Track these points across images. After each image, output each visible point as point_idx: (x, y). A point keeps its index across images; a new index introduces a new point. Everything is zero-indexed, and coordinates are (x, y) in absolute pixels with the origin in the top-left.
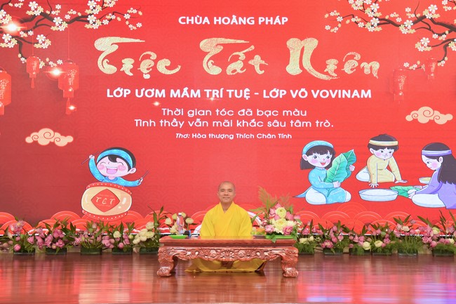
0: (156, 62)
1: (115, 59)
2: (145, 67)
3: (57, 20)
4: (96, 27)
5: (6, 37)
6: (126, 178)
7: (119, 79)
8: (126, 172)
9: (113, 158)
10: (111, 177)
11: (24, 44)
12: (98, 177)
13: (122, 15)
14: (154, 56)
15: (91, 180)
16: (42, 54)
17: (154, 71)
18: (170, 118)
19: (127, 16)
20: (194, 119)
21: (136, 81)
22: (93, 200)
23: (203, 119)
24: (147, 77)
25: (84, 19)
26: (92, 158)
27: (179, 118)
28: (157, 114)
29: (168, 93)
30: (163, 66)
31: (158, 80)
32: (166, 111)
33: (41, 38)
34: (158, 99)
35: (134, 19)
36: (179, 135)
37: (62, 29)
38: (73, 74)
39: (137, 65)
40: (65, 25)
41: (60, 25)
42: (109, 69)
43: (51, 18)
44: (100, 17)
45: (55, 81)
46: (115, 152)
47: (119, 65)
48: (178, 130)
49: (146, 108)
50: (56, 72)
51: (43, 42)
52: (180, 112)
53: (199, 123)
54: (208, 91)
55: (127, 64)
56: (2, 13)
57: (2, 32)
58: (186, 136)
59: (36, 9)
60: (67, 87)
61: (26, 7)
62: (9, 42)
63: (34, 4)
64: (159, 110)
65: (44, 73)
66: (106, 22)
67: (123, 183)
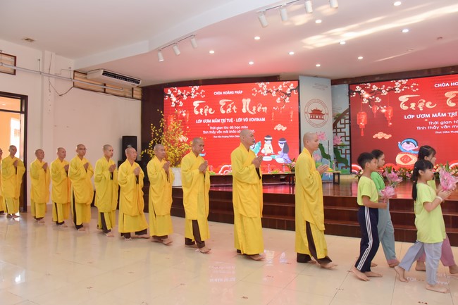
0: (425, 103)
1: (407, 104)
2: (420, 106)
3: (383, 91)
4: (399, 92)
5: (364, 100)
6: (414, 150)
7: (410, 111)
8: (414, 148)
9: (408, 143)
10: (408, 150)
11: (371, 102)
12: (402, 150)
13: (409, 86)
14: (424, 101)
15: (400, 151)
16: (378, 104)
17: (424, 107)
18: (432, 126)
19: (412, 87)
20: (444, 125)
21: (417, 111)
22: (401, 159)
23: (447, 125)
24: (421, 109)
25: (394, 89)
26: (399, 143)
27: (437, 125)
28: (427, 124)
29: (431, 115)
30: (428, 105)
31: (426, 110)
32: (430, 123)
33: (377, 98)
34: (427, 118)
35: (415, 87)
36: (437, 132)
37: (385, 94)
38: (390, 111)
39: (417, 105)
40: (387, 93)
41: (384, 93)
42: (405, 108)
43: (381, 91)
44: (401, 88)
45: (383, 114)
46: (409, 140)
47: (409, 106)
48: (436, 130)
49: (422, 122)
50: (384, 111)
51: (378, 100)
52: (437, 123)
53: (446, 127)
54: (449, 113)
55: (413, 105)
56: (362, 91)
57: (363, 98)
58: (440, 132)
59: (375, 88)
60: (388, 115)
61: (371, 88)
62: (365, 101)
63: (374, 87)
64: (427, 122)
65: (379, 112)
66: (403, 90)
67: (413, 152)
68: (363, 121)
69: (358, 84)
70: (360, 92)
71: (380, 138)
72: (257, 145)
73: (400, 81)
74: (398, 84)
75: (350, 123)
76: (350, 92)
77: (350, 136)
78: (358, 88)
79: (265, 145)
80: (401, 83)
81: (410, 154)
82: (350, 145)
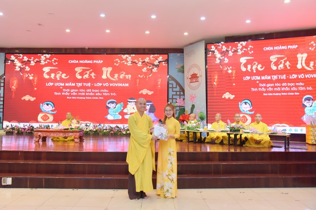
0: (61, 74)
1: (49, 74)
2: (58, 77)
3: (32, 62)
4: (43, 64)
5: (17, 67)
6: (51, 111)
7: (50, 80)
8: (51, 109)
9: (48, 105)
10: (47, 110)
11: (22, 69)
12: (43, 110)
13: (51, 60)
14: (61, 73)
15: (41, 111)
16: (27, 72)
17: (61, 78)
18: (65, 92)
19: (53, 61)
20: (73, 92)
21: (55, 81)
22: (42, 118)
23: (75, 92)
24: (58, 79)
25: (40, 62)
26: (41, 104)
27: (68, 92)
28: (61, 91)
29: (65, 84)
30: (64, 76)
31: (62, 80)
32: (64, 90)
33: (27, 67)
34: (62, 86)
35: (55, 61)
36: (68, 98)
37: (33, 65)
38: (36, 79)
39: (55, 76)
40: (34, 63)
41: (33, 63)
42: (47, 77)
43: (30, 61)
44: (45, 61)
45: (31, 81)
46: (48, 103)
47: (50, 75)
48: (68, 96)
49: (58, 89)
50: (31, 78)
51: (28, 69)
52: (68, 90)
53: (74, 94)
54: (77, 84)
55: (53, 75)
56: (16, 60)
57: (16, 66)
58: (70, 98)
59: (26, 59)
60: (34, 82)
61: (23, 58)
62: (18, 69)
63: (25, 57)
64: (62, 89)
65: (27, 78)
66: (46, 62)
67: (51, 112)
68: (15, 85)
69: (13, 54)
70: (13, 61)
71: (27, 100)
72: (119, 105)
73: (45, 55)
74: (43, 57)
75: (4, 86)
76: (6, 60)
77: (4, 97)
78: (13, 57)
79: (128, 106)
80: (45, 57)
81: (49, 113)
82: (3, 105)
